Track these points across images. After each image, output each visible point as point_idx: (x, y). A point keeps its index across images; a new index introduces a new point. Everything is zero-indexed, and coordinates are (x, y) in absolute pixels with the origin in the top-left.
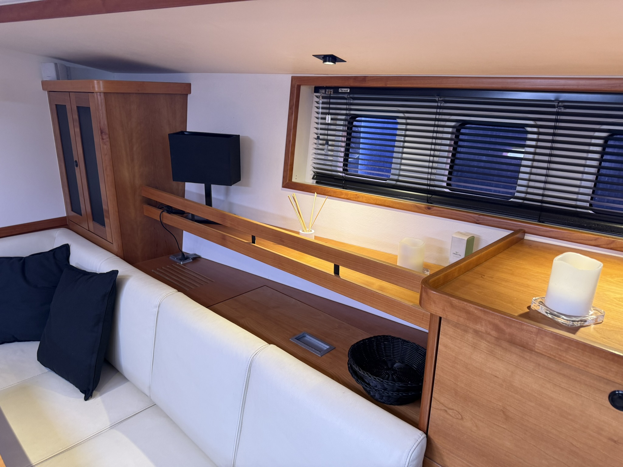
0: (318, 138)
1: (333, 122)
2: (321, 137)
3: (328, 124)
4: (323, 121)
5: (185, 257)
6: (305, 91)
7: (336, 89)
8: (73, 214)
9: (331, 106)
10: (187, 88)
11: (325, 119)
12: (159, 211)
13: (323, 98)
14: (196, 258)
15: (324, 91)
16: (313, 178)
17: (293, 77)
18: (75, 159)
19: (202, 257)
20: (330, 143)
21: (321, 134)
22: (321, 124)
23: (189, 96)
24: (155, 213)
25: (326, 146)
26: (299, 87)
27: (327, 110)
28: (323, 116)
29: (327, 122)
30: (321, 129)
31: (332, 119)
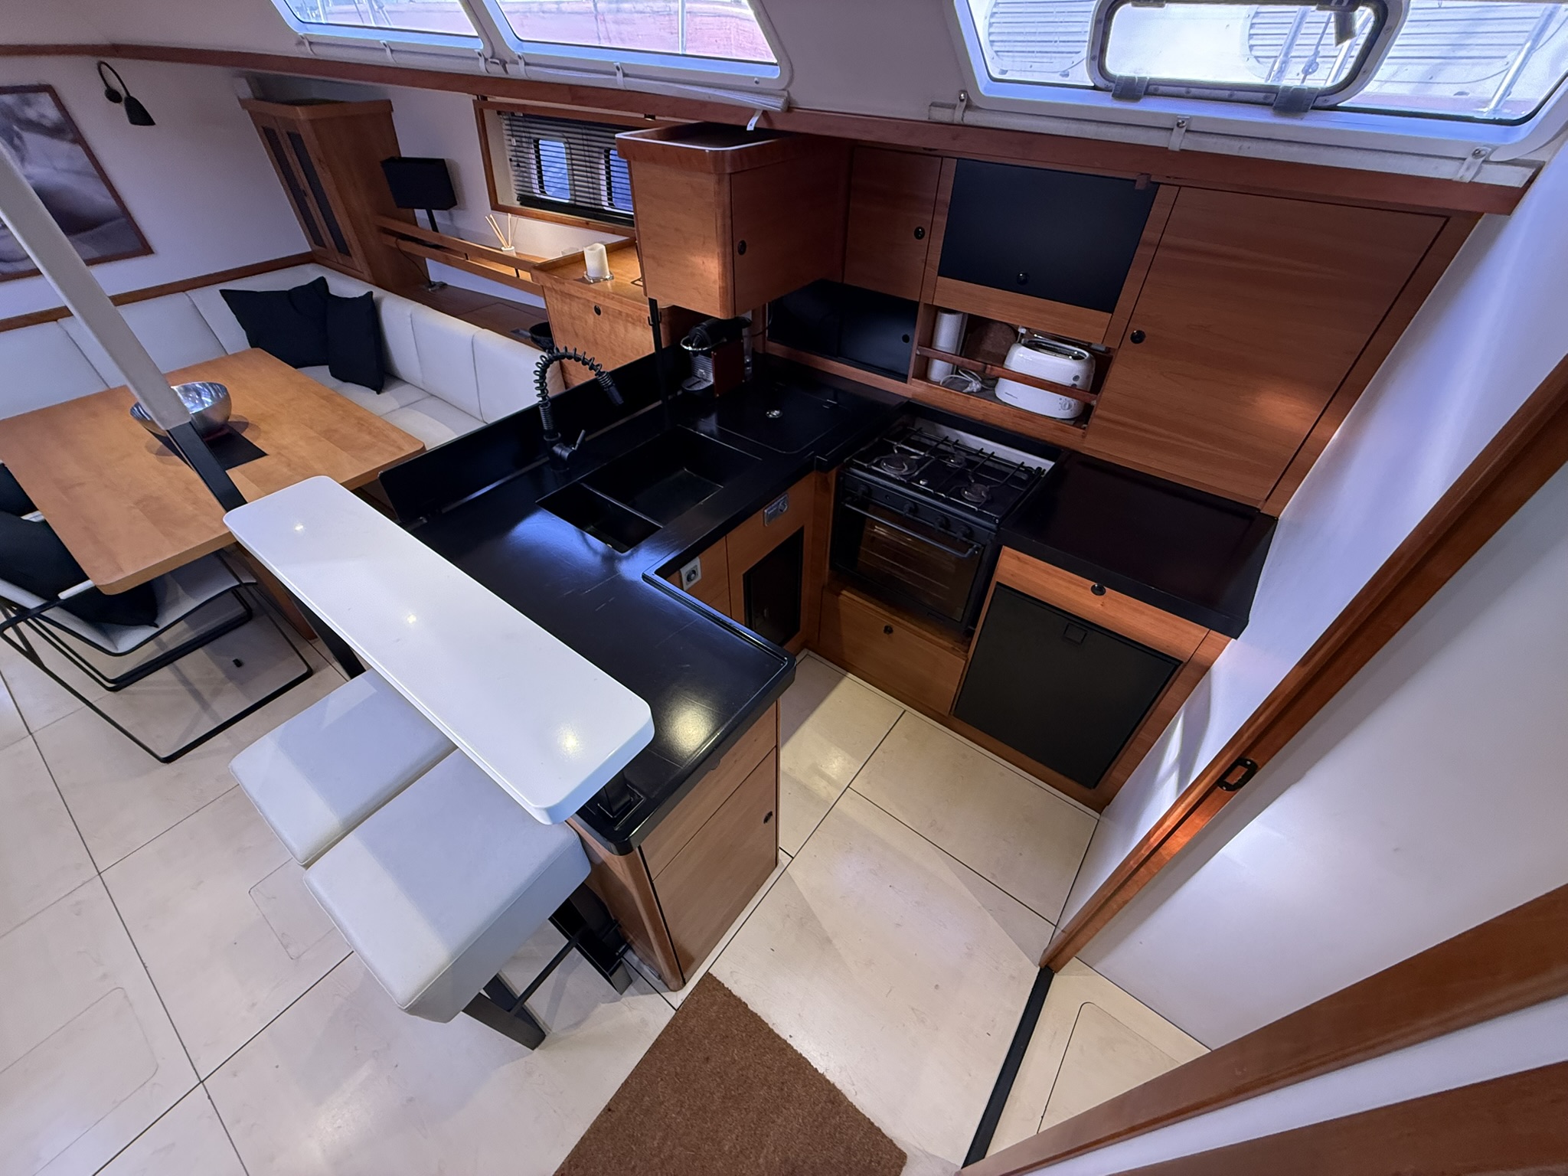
0: (511, 159)
1: (519, 144)
2: (513, 159)
3: (515, 146)
4: (510, 143)
5: (432, 285)
6: (489, 115)
7: (512, 113)
8: (317, 248)
10: (387, 106)
11: (511, 141)
12: (394, 239)
13: (506, 120)
14: (444, 285)
15: (504, 114)
16: (518, 202)
18: (302, 187)
19: (449, 284)
20: (521, 165)
21: (513, 156)
22: (510, 146)
24: (392, 241)
25: (520, 169)
26: (482, 112)
27: (511, 132)
28: (510, 138)
29: (513, 144)
30: (511, 151)
31: (517, 142)
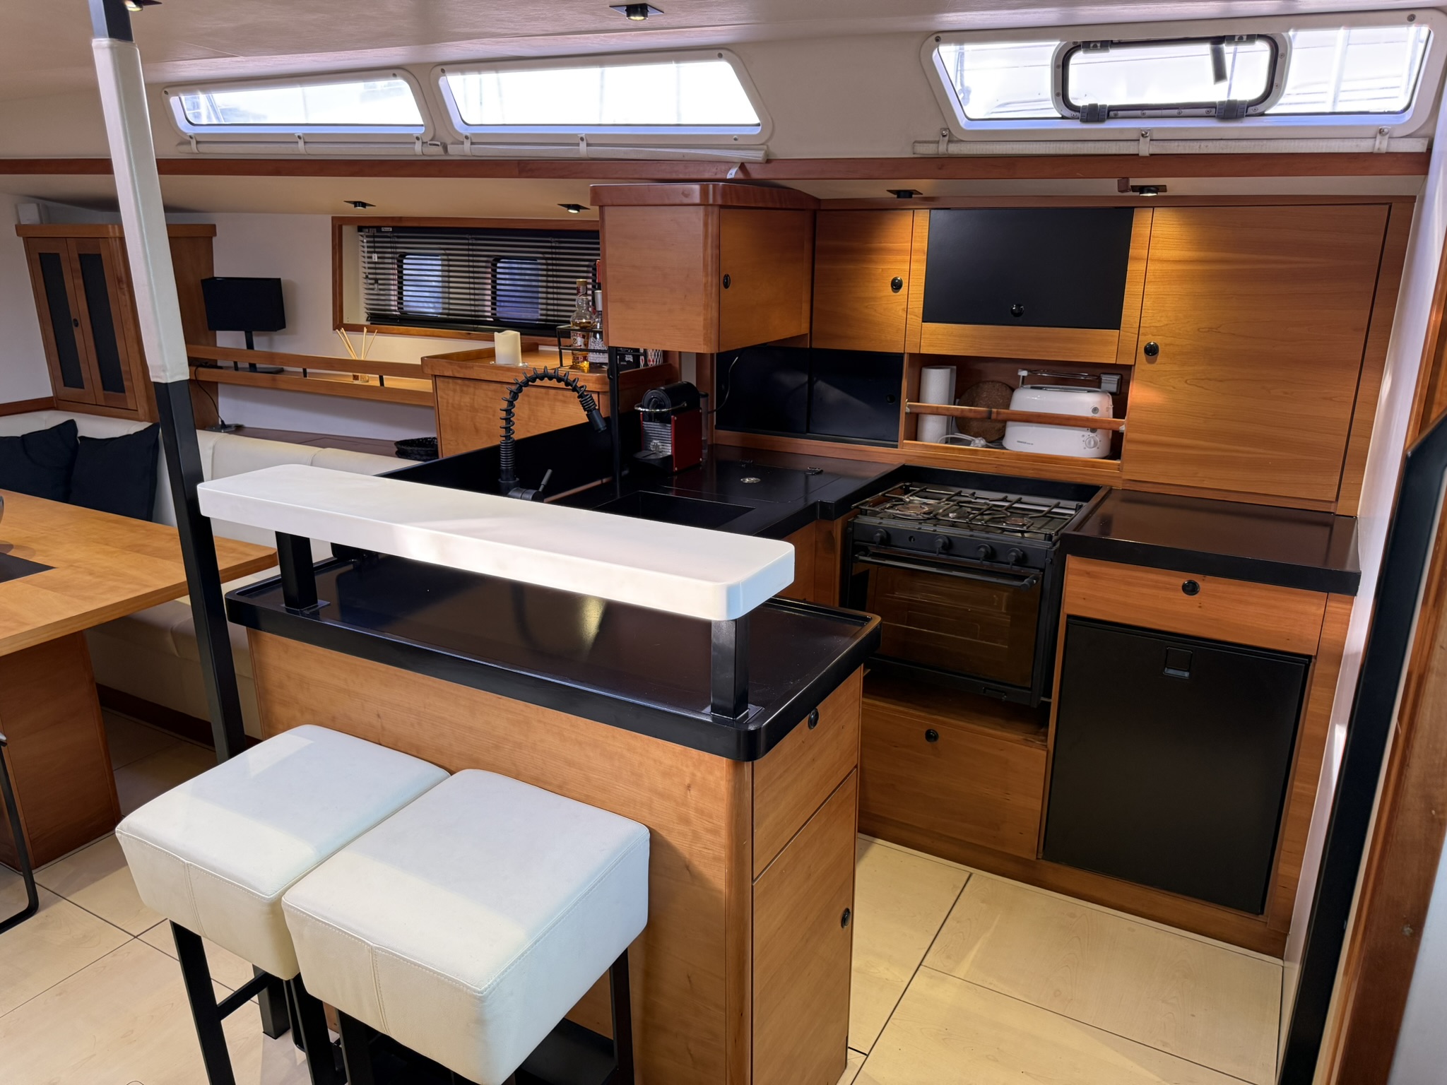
0: (367, 277)
1: (380, 260)
2: (370, 276)
3: (375, 263)
4: (369, 260)
5: (225, 426)
6: (348, 231)
7: (379, 228)
8: (67, 390)
9: (376, 245)
10: (212, 230)
11: (371, 257)
13: (367, 237)
14: (239, 427)
15: (367, 230)
16: (367, 320)
17: (333, 218)
19: (246, 425)
20: (380, 282)
21: (369, 273)
22: (369, 263)
23: (214, 239)
25: (376, 286)
26: (340, 228)
27: (373, 248)
28: (369, 255)
29: (373, 260)
30: (369, 268)
31: (378, 258)
